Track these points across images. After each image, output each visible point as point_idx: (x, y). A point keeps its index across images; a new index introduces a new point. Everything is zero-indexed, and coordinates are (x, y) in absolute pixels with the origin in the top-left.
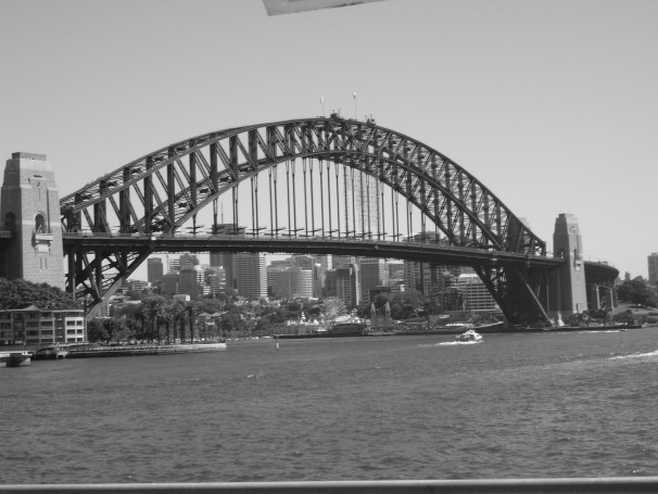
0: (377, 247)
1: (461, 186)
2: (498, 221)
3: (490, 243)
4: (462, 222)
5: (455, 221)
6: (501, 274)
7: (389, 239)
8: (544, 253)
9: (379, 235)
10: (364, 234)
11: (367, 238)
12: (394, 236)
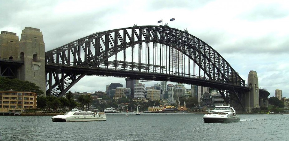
0: (181, 78)
1: (214, 58)
2: (228, 72)
3: (225, 80)
4: (214, 71)
5: (212, 71)
6: (228, 92)
7: (186, 76)
8: (244, 84)
9: (182, 74)
10: (176, 73)
11: (177, 74)
12: (188, 75)
